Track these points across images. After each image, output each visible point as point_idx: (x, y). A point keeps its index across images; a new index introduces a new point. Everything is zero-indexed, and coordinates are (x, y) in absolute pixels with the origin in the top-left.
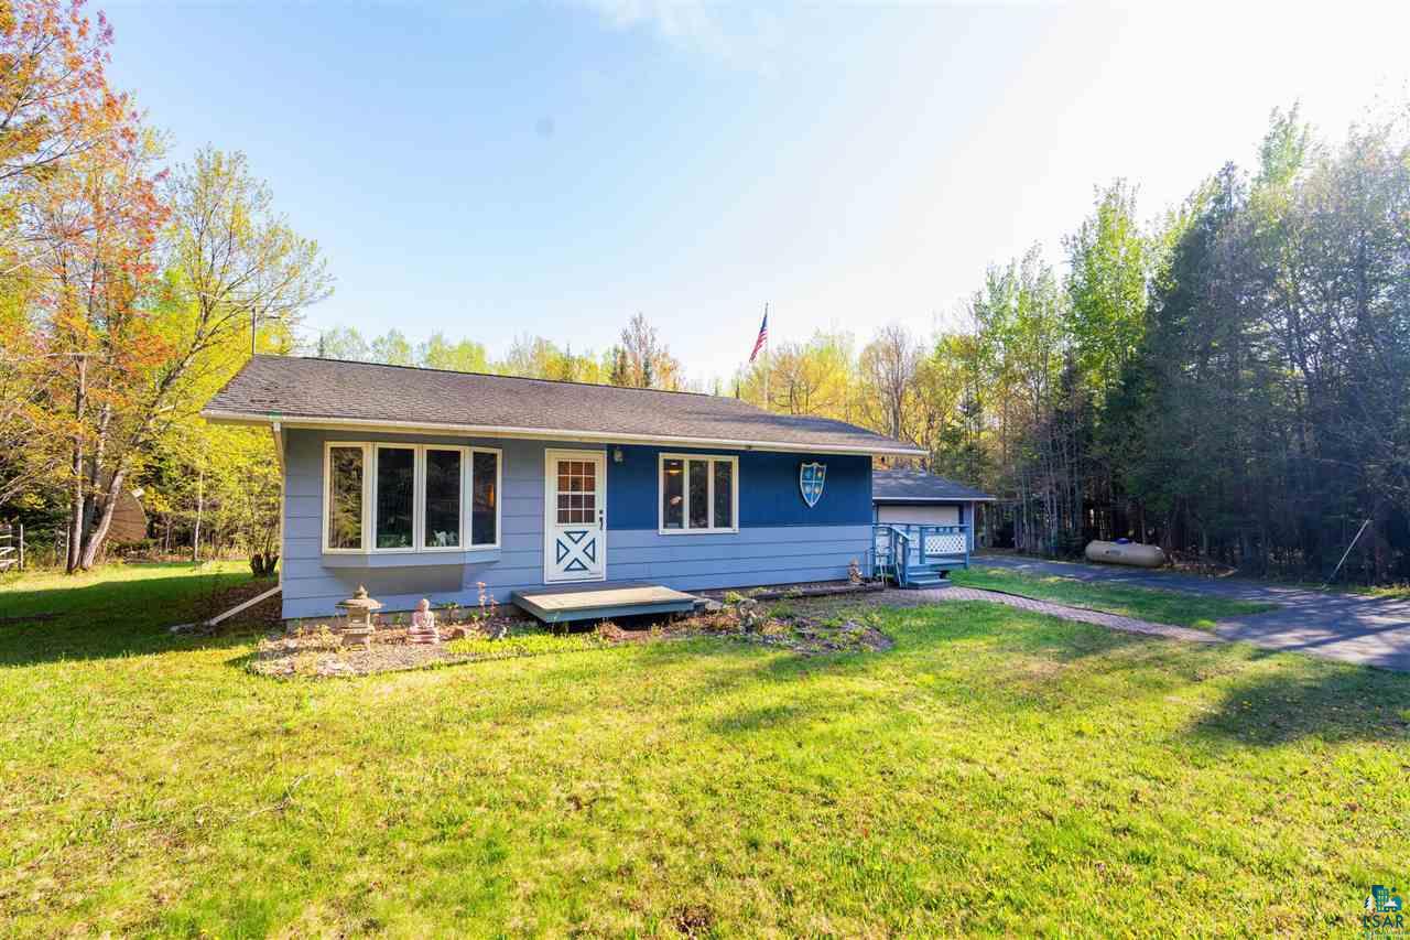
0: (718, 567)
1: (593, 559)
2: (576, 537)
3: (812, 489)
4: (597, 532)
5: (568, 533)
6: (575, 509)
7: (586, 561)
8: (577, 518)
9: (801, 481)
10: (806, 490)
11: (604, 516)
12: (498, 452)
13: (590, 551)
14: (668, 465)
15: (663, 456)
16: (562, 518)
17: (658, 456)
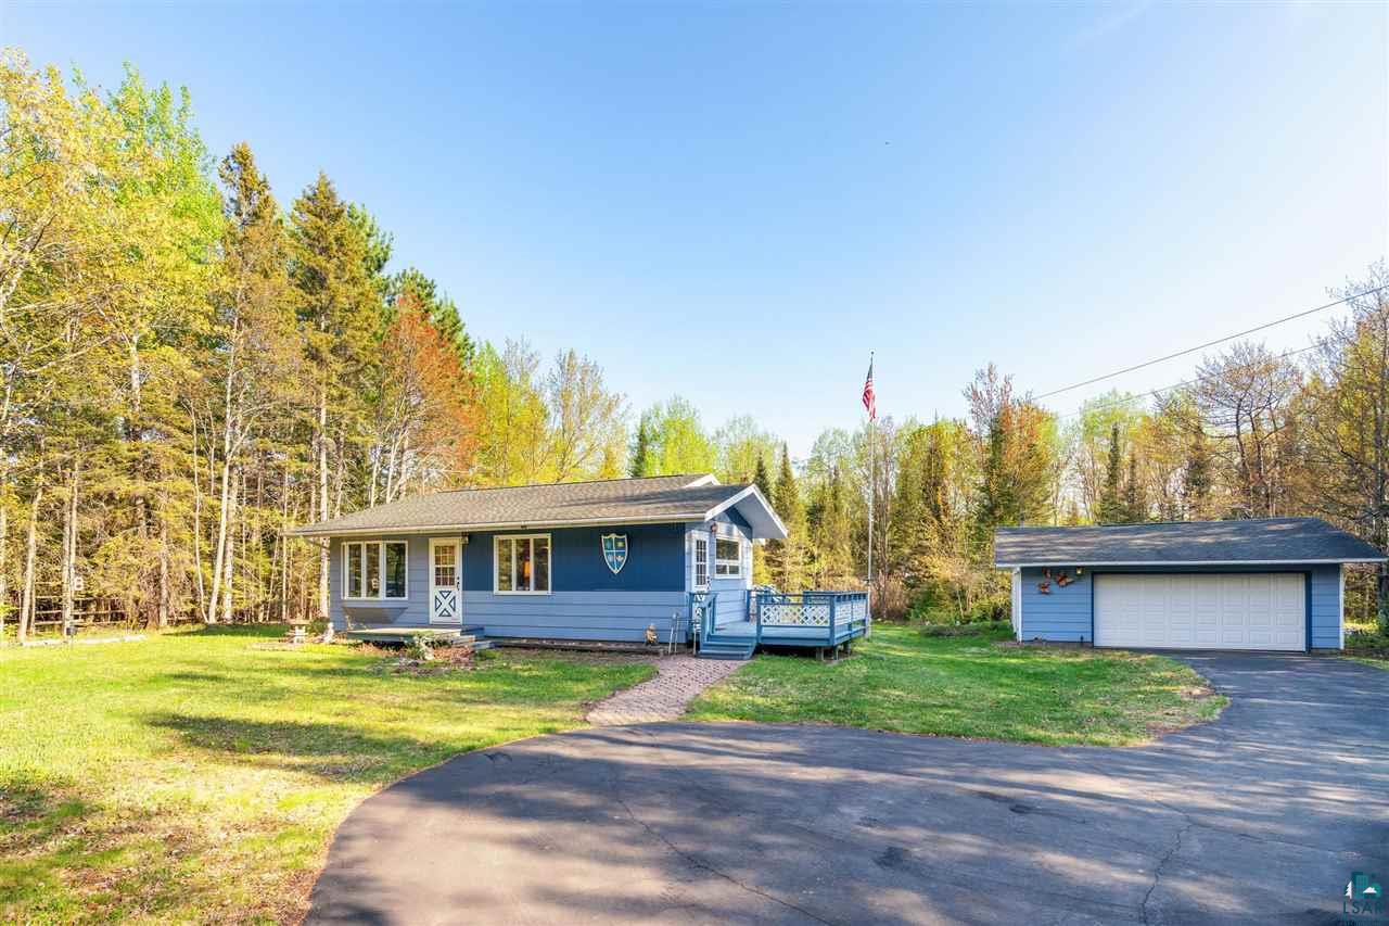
0: (539, 622)
1: (454, 610)
2: (445, 594)
3: (615, 557)
4: (457, 591)
5: (441, 592)
6: (444, 577)
7: (450, 611)
8: (445, 583)
9: (605, 551)
10: (609, 559)
11: (461, 581)
12: (406, 542)
13: (452, 604)
14: (502, 542)
15: (497, 538)
16: (438, 583)
17: (492, 538)
